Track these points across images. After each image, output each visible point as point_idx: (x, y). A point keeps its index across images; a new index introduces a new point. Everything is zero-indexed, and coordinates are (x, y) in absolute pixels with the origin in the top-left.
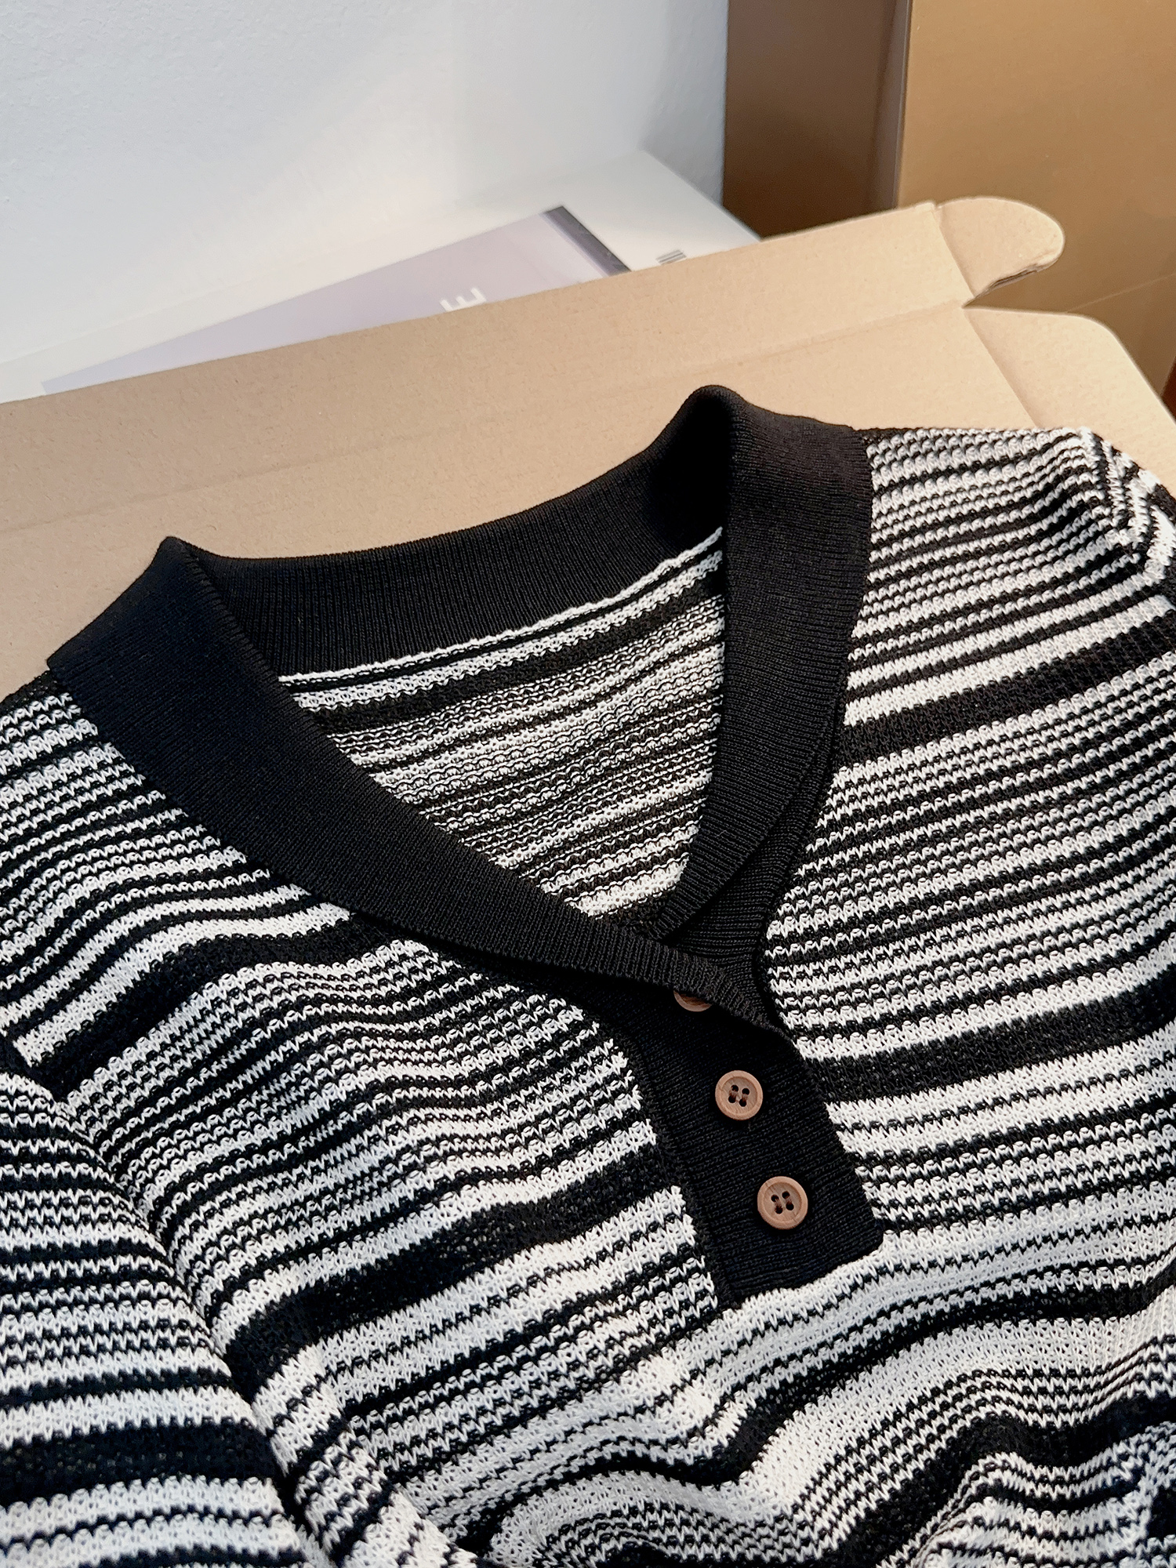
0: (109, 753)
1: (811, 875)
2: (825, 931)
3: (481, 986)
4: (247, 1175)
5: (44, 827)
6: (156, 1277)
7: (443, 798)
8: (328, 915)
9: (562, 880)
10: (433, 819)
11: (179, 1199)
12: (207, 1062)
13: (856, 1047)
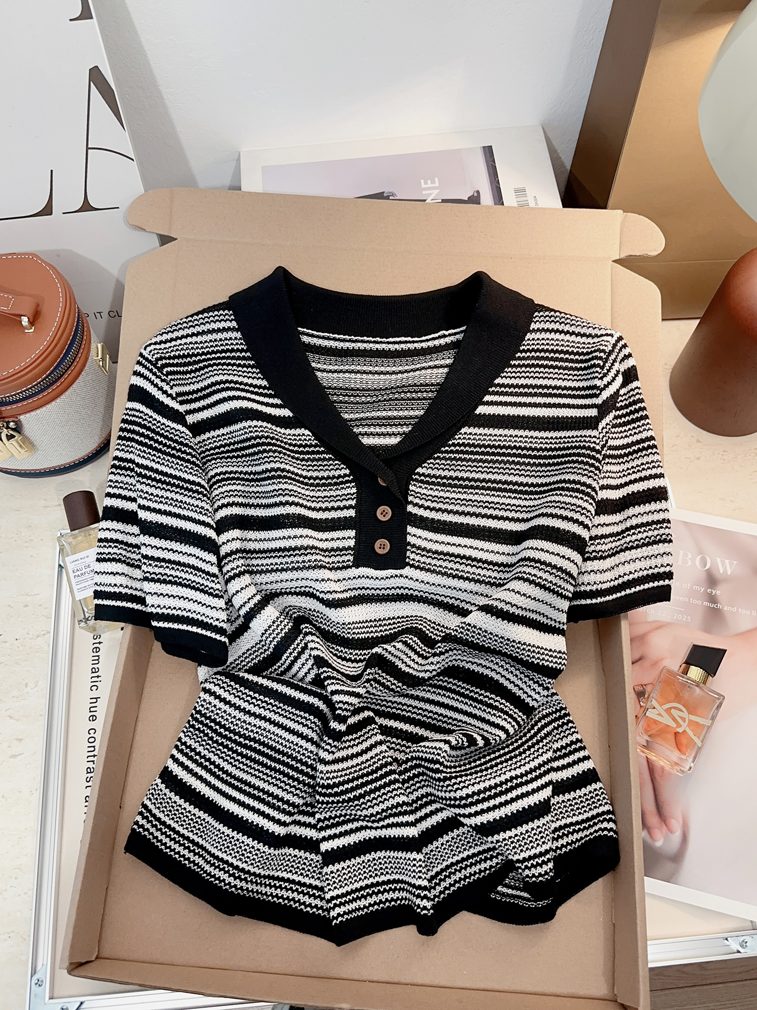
0: (239, 335)
1: (439, 458)
2: (434, 476)
3: (323, 452)
4: (238, 479)
5: (213, 352)
6: (204, 495)
7: (335, 388)
8: (286, 413)
9: (360, 429)
10: (330, 394)
11: (217, 478)
12: (238, 443)
13: (426, 514)
